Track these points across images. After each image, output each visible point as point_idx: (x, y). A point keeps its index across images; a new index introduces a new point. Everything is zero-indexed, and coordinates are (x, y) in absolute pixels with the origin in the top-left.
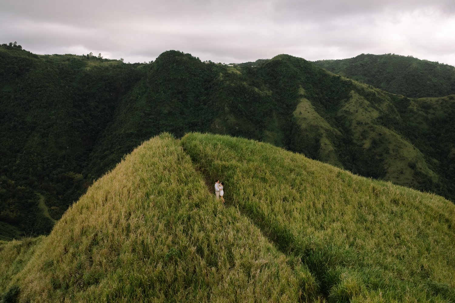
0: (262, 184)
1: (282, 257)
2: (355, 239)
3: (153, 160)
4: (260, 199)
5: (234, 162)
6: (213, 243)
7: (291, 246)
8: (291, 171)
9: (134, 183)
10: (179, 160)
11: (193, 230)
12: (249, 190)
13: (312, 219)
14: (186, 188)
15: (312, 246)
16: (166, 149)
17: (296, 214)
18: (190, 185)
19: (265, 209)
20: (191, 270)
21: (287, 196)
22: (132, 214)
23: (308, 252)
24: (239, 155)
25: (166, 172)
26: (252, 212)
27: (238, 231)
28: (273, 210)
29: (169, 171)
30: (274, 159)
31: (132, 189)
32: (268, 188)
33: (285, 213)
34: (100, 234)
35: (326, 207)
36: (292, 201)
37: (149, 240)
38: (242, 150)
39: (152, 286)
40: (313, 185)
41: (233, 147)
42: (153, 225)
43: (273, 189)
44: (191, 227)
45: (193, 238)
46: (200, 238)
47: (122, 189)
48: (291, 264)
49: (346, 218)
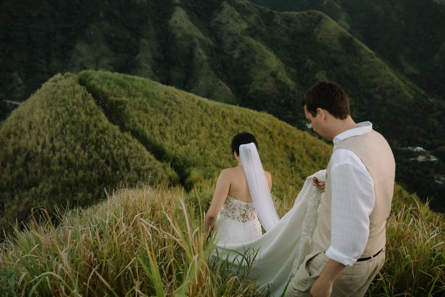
0: (144, 115)
1: (159, 163)
2: (204, 150)
3: (63, 97)
4: (144, 125)
5: (124, 98)
6: (115, 156)
7: (165, 156)
8: (165, 102)
9: (51, 115)
10: (84, 97)
11: (101, 149)
12: (136, 119)
13: (178, 138)
14: (92, 120)
15: (177, 156)
16: (72, 88)
17: (168, 135)
18: (95, 117)
19: (148, 133)
20: (102, 174)
21: (162, 122)
22: (54, 138)
23: (175, 159)
24: (127, 92)
25: (75, 107)
26: (139, 134)
27: (131, 148)
28: (152, 133)
29: (77, 106)
30: (153, 93)
31: (51, 120)
32: (149, 117)
33: (160, 134)
34: (31, 153)
35: (188, 128)
36: (165, 126)
37: (71, 156)
38: (129, 87)
39: (77, 185)
40: (180, 113)
41: (122, 85)
42: (72, 146)
43: (152, 117)
44: (99, 147)
45: (101, 154)
46: (106, 154)
47: (42, 120)
48: (164, 167)
49: (200, 136)
